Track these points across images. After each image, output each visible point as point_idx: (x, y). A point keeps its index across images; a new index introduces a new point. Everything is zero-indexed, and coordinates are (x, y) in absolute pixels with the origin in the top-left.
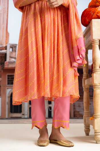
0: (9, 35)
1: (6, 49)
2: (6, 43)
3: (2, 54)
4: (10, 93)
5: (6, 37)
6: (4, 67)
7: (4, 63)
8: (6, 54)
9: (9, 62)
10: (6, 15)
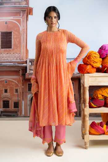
0: (28, 52)
1: (26, 63)
2: (27, 58)
3: (23, 67)
4: (31, 97)
5: (26, 53)
6: (25, 78)
7: (25, 74)
8: (26, 67)
9: (29, 73)
10: (26, 35)
